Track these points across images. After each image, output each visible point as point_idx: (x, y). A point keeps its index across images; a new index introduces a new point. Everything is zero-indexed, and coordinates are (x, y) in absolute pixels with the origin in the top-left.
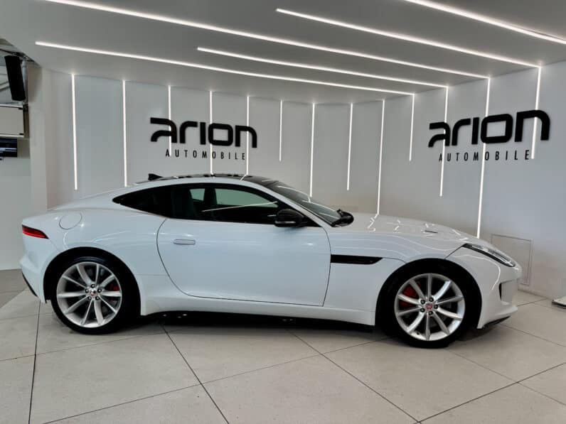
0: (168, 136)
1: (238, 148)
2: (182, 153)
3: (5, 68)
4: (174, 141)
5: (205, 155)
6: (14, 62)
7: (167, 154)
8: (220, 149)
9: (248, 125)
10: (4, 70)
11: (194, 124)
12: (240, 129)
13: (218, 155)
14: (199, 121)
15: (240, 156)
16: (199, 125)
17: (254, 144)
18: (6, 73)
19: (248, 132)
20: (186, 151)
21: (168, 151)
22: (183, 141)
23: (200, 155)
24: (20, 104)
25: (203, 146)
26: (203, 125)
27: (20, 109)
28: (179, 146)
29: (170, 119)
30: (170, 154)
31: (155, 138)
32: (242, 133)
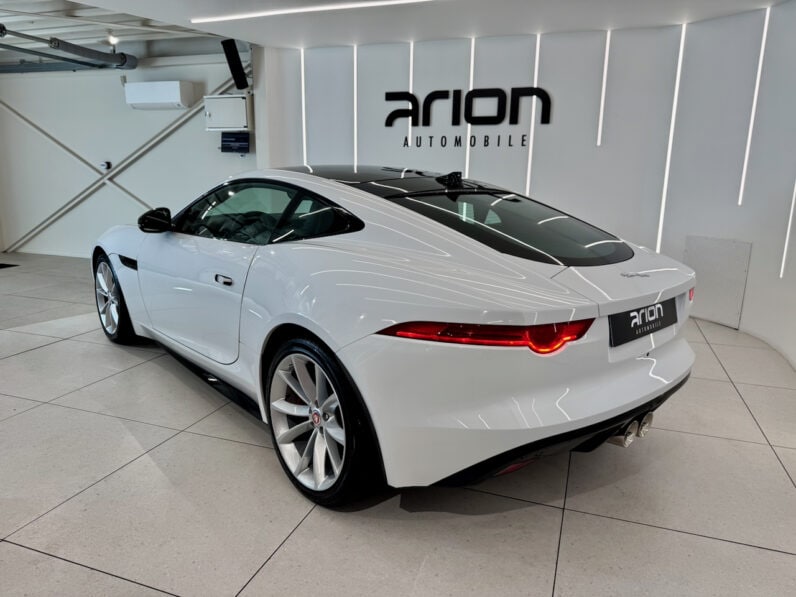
0: (407, 116)
1: (513, 127)
2: (425, 141)
3: (224, 56)
4: (415, 123)
5: (458, 142)
6: (230, 48)
7: (406, 143)
8: (483, 130)
9: (535, 86)
10: (223, 57)
11: (443, 95)
12: (520, 93)
13: (480, 141)
14: (451, 89)
15: (517, 141)
16: (451, 95)
17: (545, 118)
18: (225, 60)
19: (535, 97)
20: (431, 138)
21: (406, 139)
22: (427, 122)
23: (451, 141)
24: (244, 92)
25: (456, 127)
26: (457, 93)
27: (244, 98)
28: (421, 130)
29: (411, 92)
30: (410, 144)
31: (389, 122)
32: (524, 101)
